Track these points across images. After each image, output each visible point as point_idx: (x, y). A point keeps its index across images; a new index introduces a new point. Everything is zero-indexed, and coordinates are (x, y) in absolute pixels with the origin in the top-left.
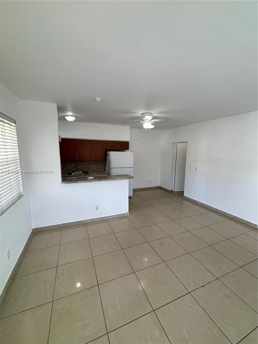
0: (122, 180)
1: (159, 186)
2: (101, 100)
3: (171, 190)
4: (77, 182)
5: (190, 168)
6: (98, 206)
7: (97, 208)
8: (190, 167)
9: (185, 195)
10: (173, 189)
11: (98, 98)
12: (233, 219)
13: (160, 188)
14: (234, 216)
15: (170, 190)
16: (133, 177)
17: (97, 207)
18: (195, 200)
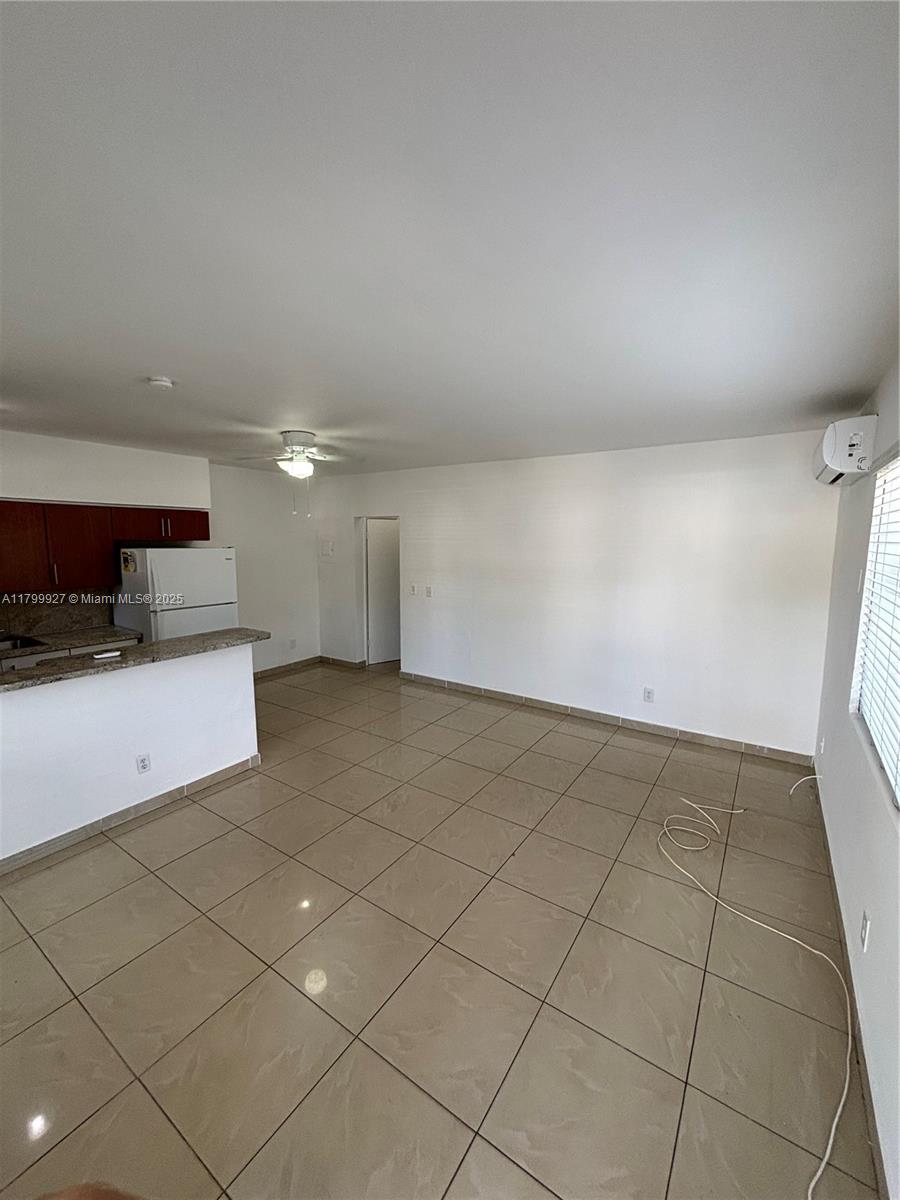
0: (232, 648)
1: (319, 654)
2: (173, 383)
3: (360, 660)
4: (60, 679)
5: (414, 590)
6: (148, 756)
7: (143, 765)
8: (413, 588)
9: (404, 669)
10: (366, 659)
11: (164, 379)
12: (523, 705)
13: (320, 662)
14: (526, 698)
15: (357, 662)
16: (269, 634)
17: (142, 761)
18: (433, 677)
